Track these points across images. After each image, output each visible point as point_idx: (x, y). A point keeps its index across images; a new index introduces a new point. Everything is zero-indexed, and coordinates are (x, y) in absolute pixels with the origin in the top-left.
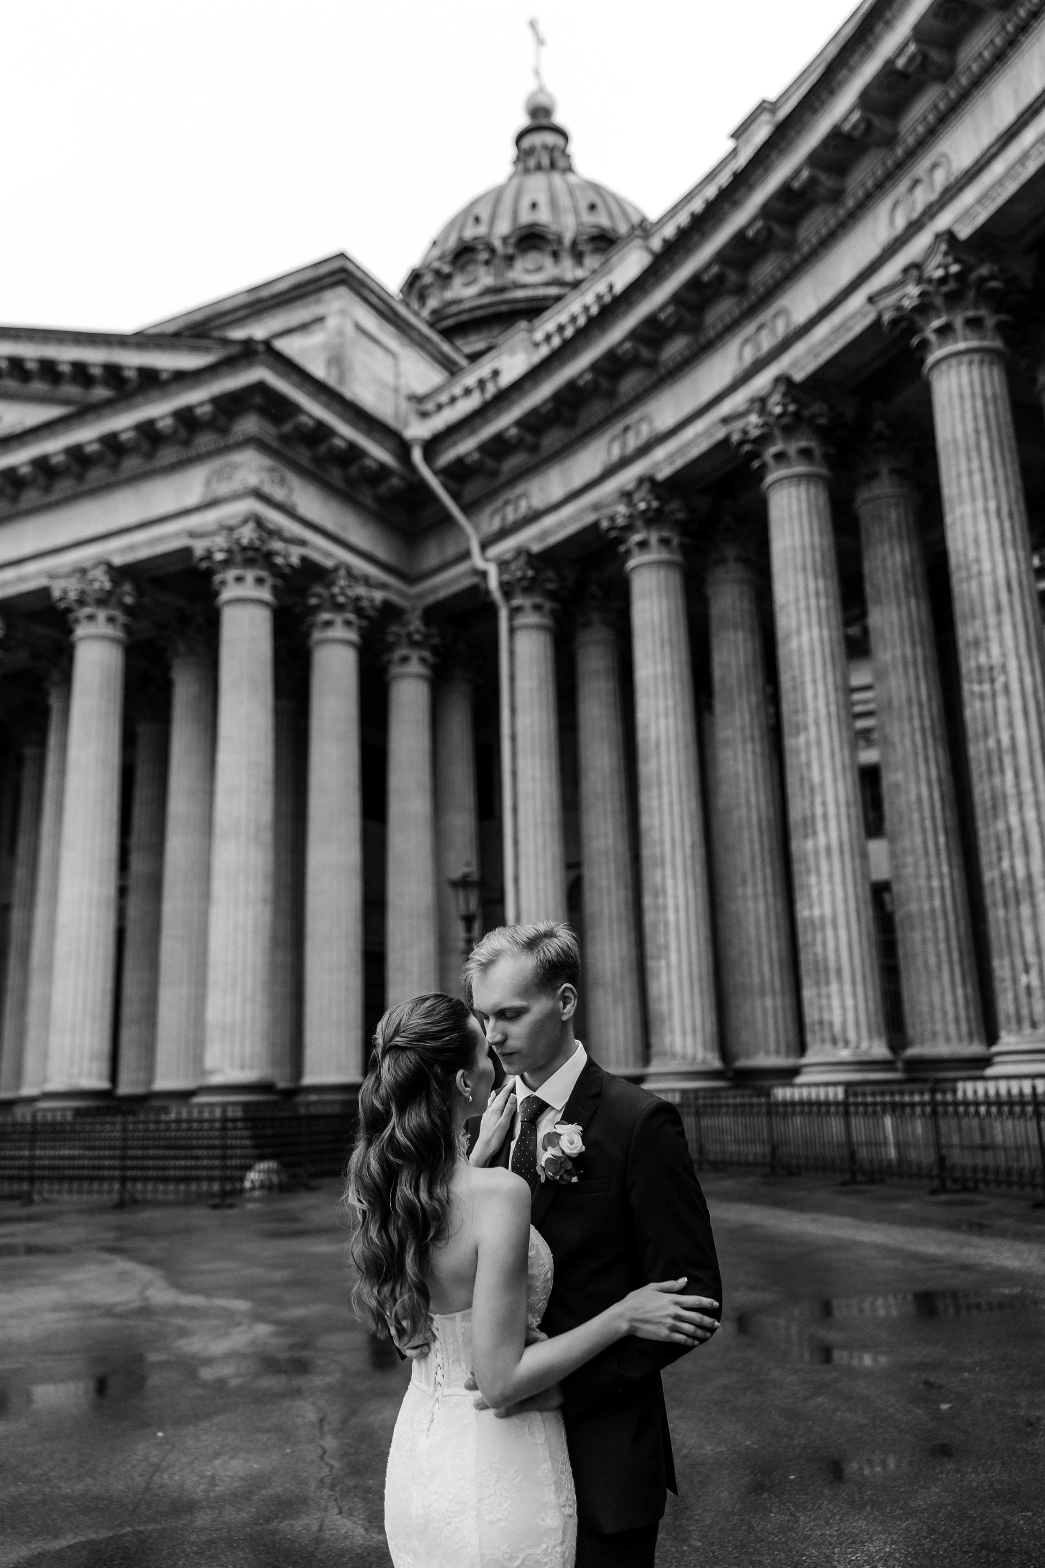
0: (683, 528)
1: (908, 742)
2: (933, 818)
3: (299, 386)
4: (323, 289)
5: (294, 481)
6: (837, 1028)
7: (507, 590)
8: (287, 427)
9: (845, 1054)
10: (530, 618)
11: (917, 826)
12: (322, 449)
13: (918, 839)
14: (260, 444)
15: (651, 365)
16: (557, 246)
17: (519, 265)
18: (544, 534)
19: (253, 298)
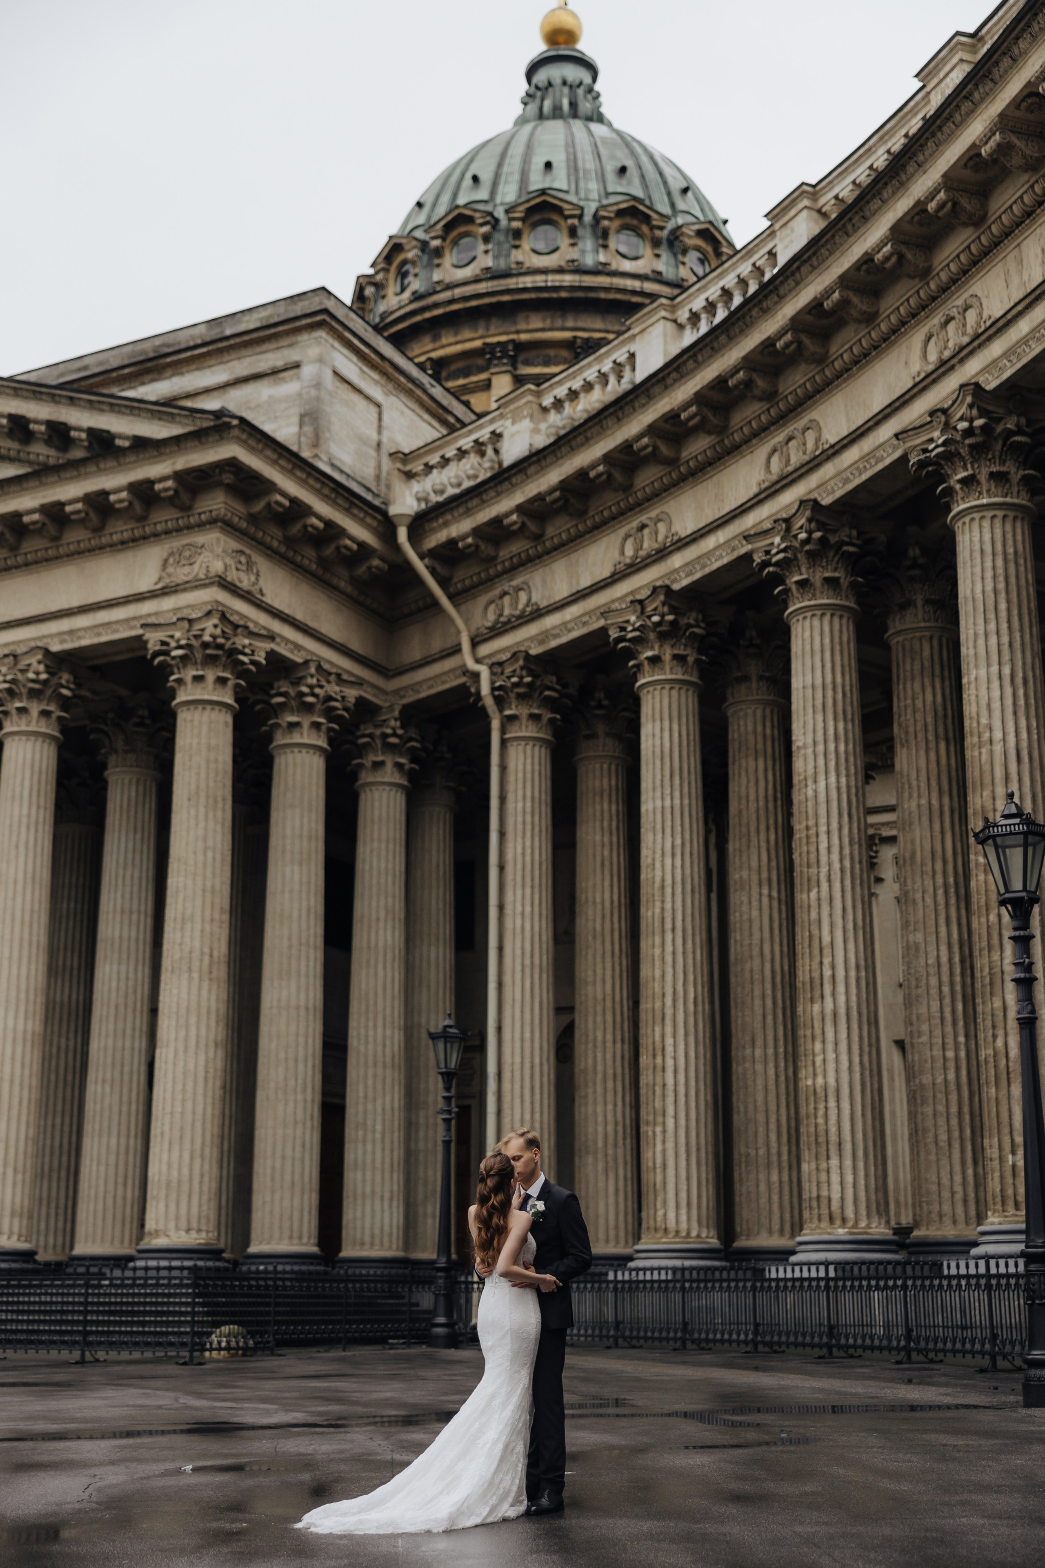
0: (701, 644)
1: (929, 900)
2: (952, 984)
3: (274, 463)
4: (297, 331)
5: (262, 563)
6: (835, 1205)
7: (501, 699)
8: (259, 506)
9: (841, 1233)
10: (527, 730)
11: (934, 992)
12: (295, 529)
13: (935, 1005)
14: (227, 526)
15: (672, 462)
16: (575, 221)
17: (527, 243)
18: (545, 636)
19: (214, 333)
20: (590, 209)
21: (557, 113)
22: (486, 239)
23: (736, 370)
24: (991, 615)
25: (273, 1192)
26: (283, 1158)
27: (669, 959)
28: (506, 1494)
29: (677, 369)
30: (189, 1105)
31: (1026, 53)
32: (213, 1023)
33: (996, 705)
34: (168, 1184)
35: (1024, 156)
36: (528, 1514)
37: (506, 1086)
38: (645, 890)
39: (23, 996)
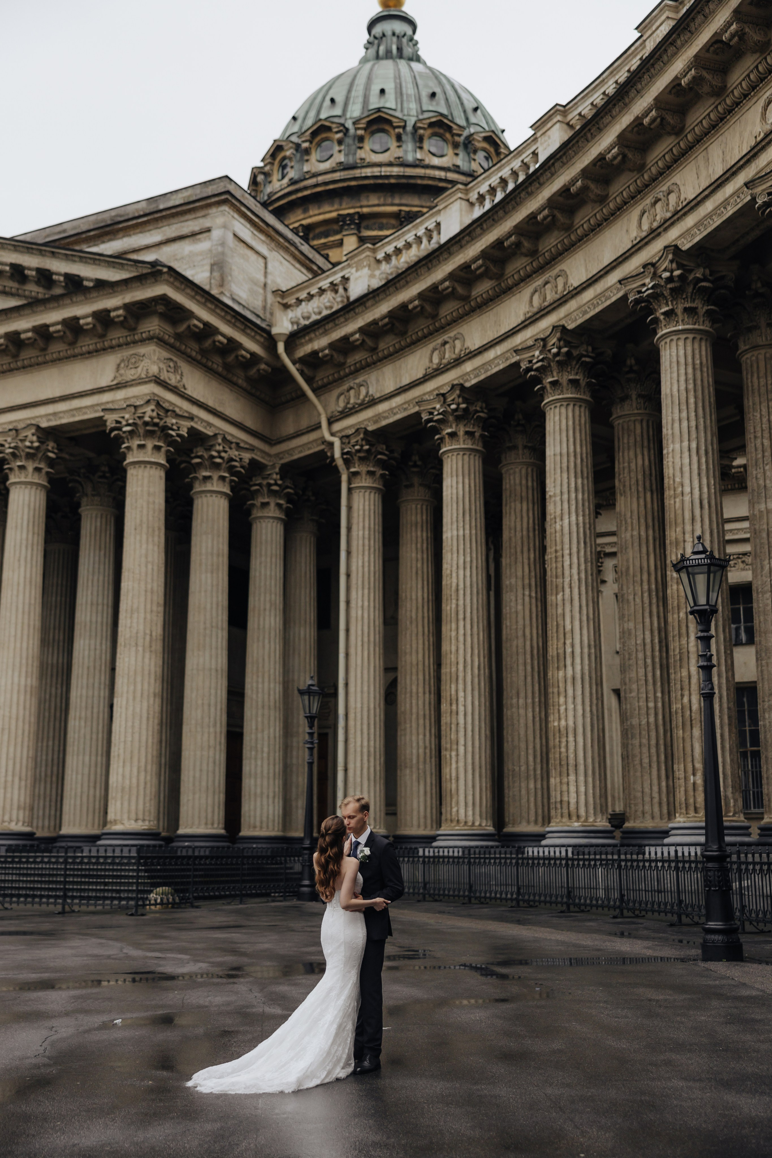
0: (485, 424)
1: (638, 600)
2: (653, 657)
3: (192, 298)
4: (209, 206)
5: (185, 367)
6: (573, 806)
7: (348, 460)
8: (182, 328)
9: (576, 825)
10: (366, 482)
11: (641, 663)
12: (208, 343)
13: (642, 671)
14: (161, 341)
15: (466, 299)
16: (401, 130)
17: (368, 145)
18: (378, 417)
19: (152, 207)
20: (411, 122)
21: (388, 55)
22: (340, 142)
23: (509, 235)
24: (684, 407)
25: (194, 794)
26: (201, 770)
27: (461, 638)
28: (339, 1061)
29: (469, 234)
30: (137, 736)
31: (714, 12)
32: (152, 681)
33: (686, 469)
34: (123, 789)
35: (711, 86)
36: (354, 1073)
37: (351, 723)
38: (445, 592)
39: (24, 661)
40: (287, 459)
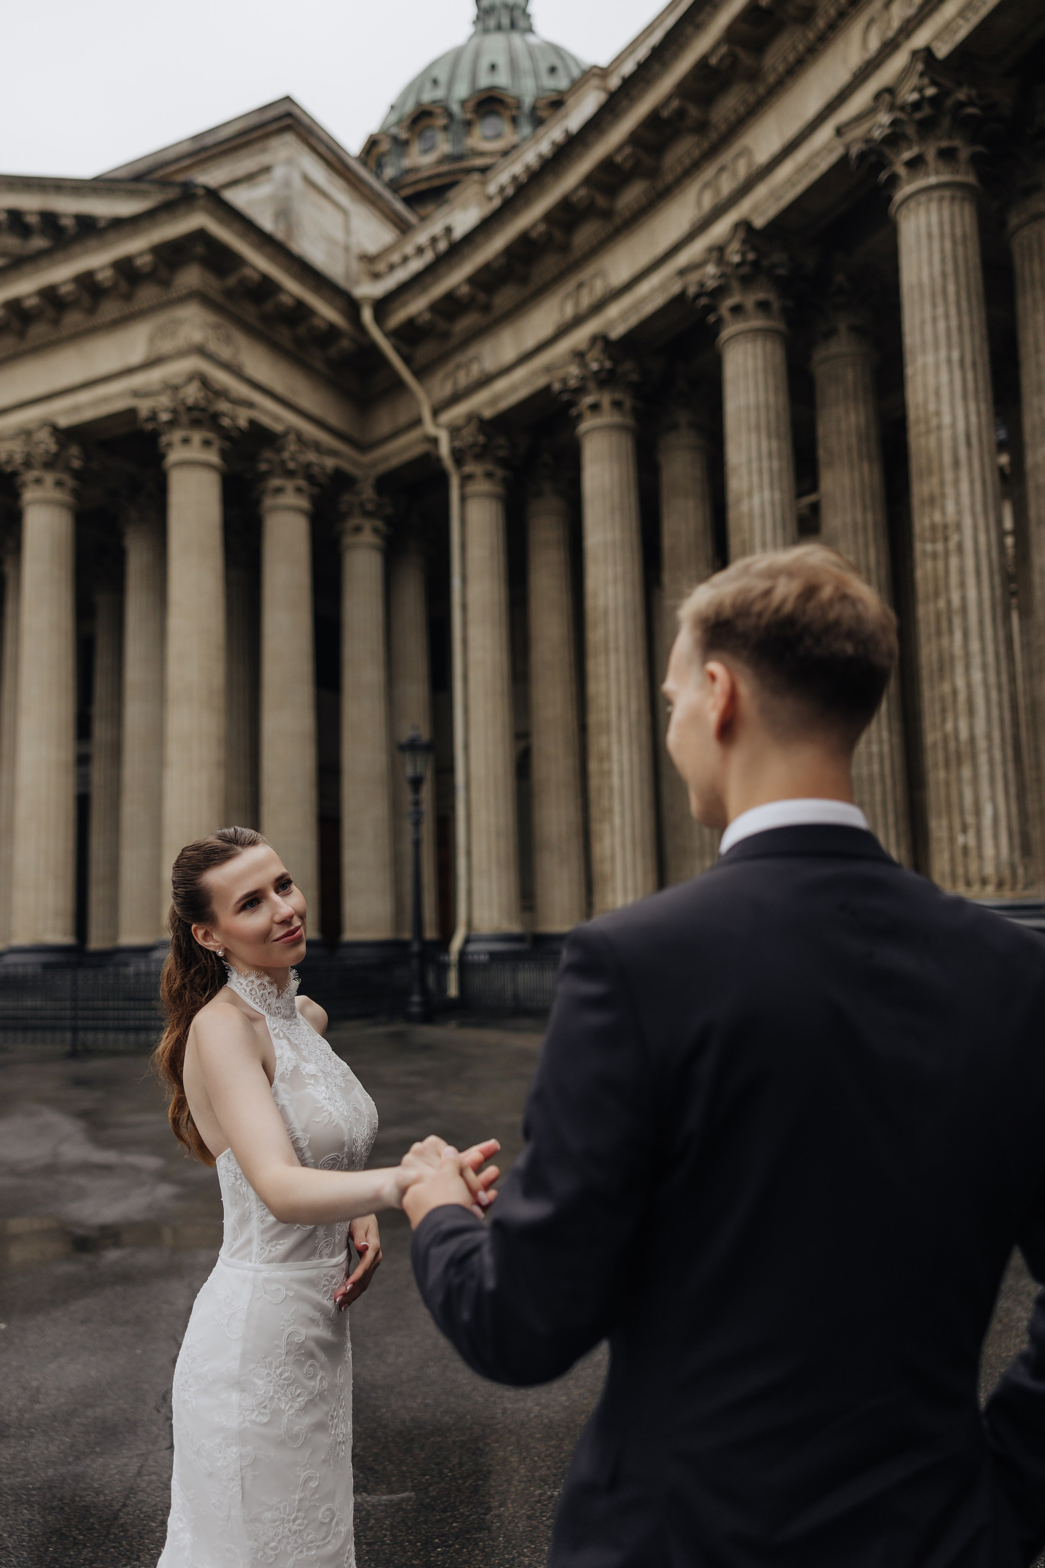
0: (636, 390)
3: (243, 236)
4: (267, 136)
5: (242, 340)
7: (458, 456)
8: (232, 281)
10: (481, 486)
12: (269, 306)
14: (203, 299)
15: (607, 214)
16: (516, 112)
17: (477, 131)
18: (495, 400)
19: (197, 145)
20: (528, 101)
21: (499, 28)
22: (445, 128)
23: (669, 98)
24: (939, 300)
27: (613, 675)
37: (474, 796)
38: (590, 617)
40: (382, 468)
